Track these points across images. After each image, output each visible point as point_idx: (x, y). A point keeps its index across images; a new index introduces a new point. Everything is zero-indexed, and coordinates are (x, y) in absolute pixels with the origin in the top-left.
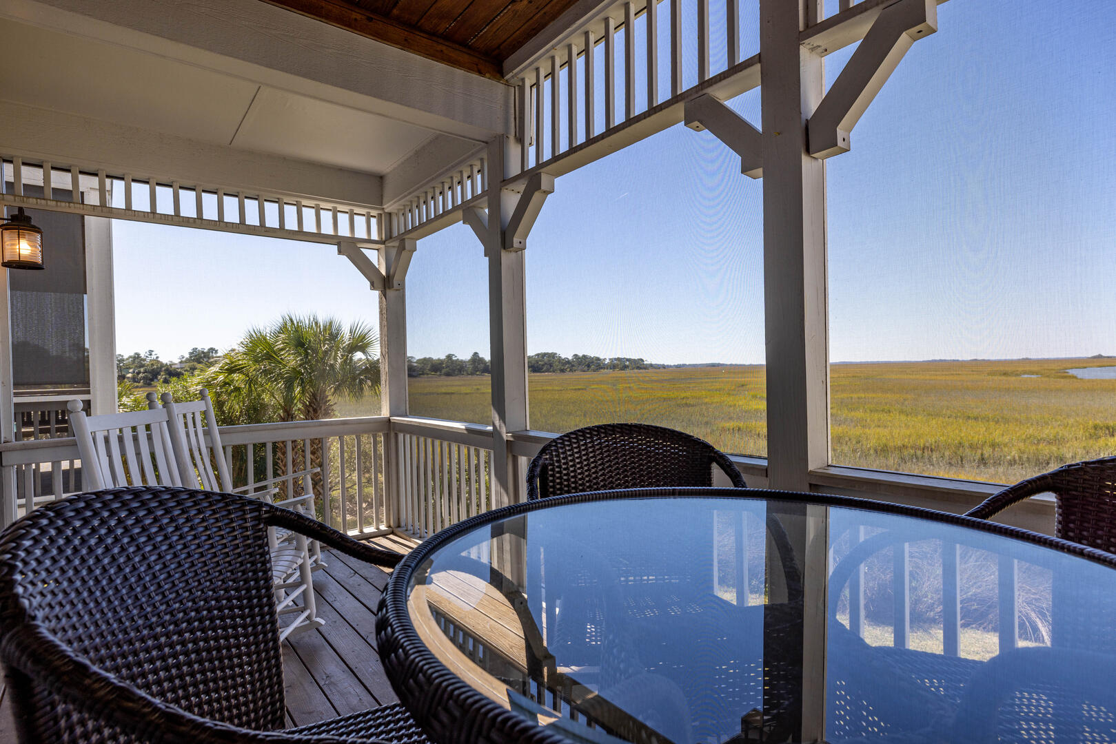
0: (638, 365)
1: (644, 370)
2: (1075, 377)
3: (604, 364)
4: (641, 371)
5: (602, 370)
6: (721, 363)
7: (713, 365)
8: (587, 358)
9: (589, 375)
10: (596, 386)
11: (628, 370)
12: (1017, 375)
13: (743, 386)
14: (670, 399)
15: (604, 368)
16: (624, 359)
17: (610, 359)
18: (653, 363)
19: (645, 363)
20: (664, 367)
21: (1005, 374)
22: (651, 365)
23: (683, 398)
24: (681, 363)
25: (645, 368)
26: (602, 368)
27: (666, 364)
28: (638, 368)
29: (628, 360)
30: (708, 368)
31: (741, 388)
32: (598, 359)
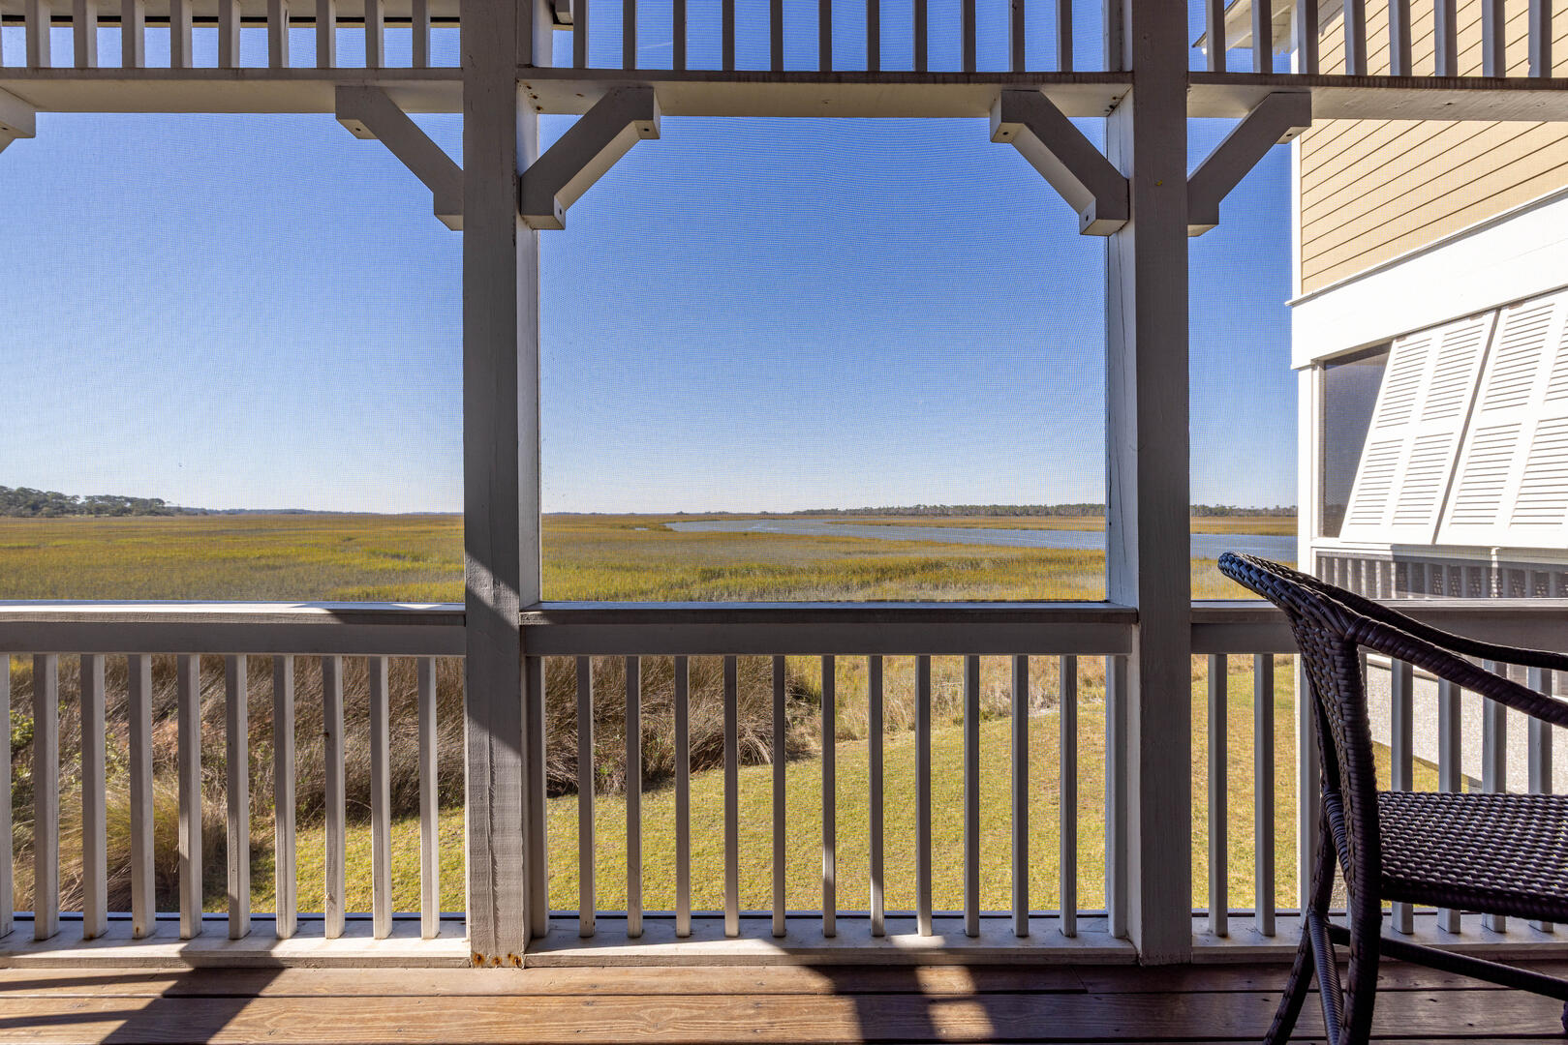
0: (153, 508)
1: (163, 517)
2: (671, 530)
3: (75, 506)
4: (159, 517)
5: (70, 516)
6: (306, 509)
7: (294, 512)
8: (31, 494)
9: (34, 523)
10: (66, 542)
11: (130, 517)
12: (633, 528)
13: (350, 539)
14: (234, 559)
15: (74, 512)
16: (120, 497)
17: (88, 498)
18: (182, 506)
19: (166, 506)
20: (204, 512)
21: (623, 527)
22: (179, 510)
23: (259, 558)
24: (237, 507)
25: (166, 514)
26: (68, 512)
27: (207, 508)
28: (153, 513)
29: (128, 500)
30: (284, 516)
31: (346, 543)
32: (60, 496)
